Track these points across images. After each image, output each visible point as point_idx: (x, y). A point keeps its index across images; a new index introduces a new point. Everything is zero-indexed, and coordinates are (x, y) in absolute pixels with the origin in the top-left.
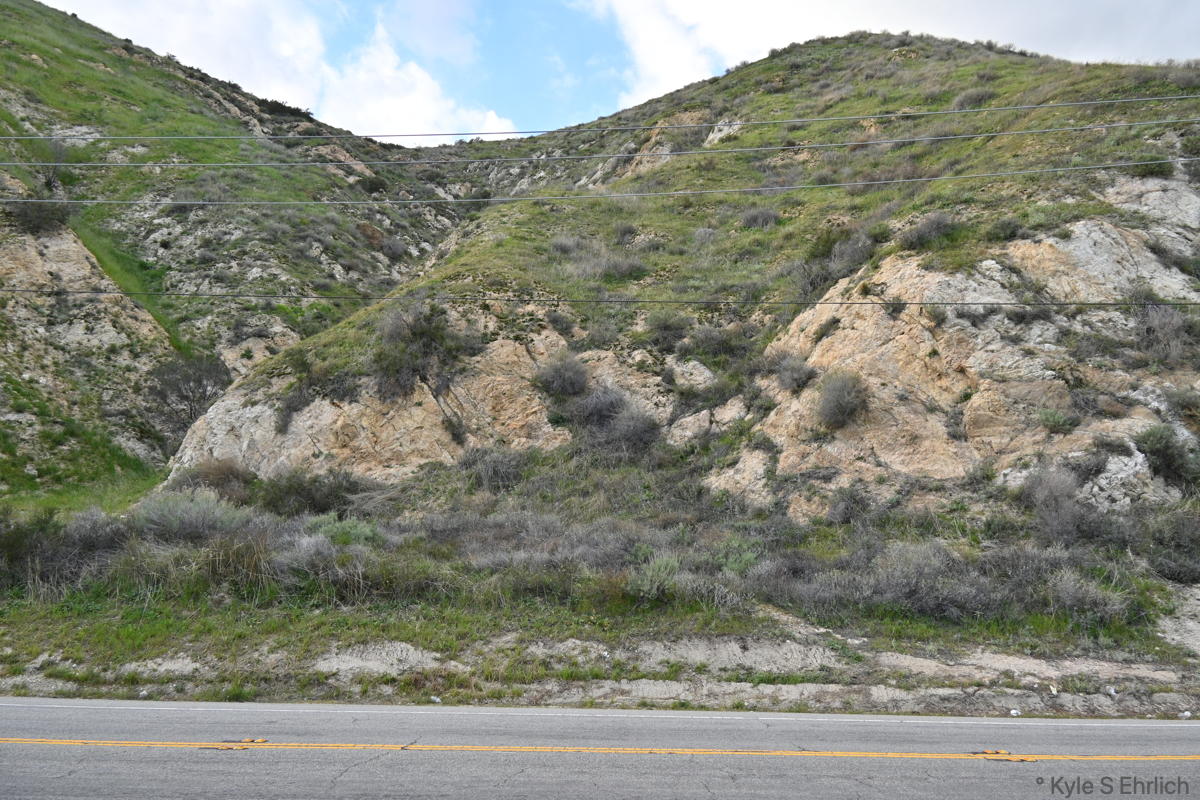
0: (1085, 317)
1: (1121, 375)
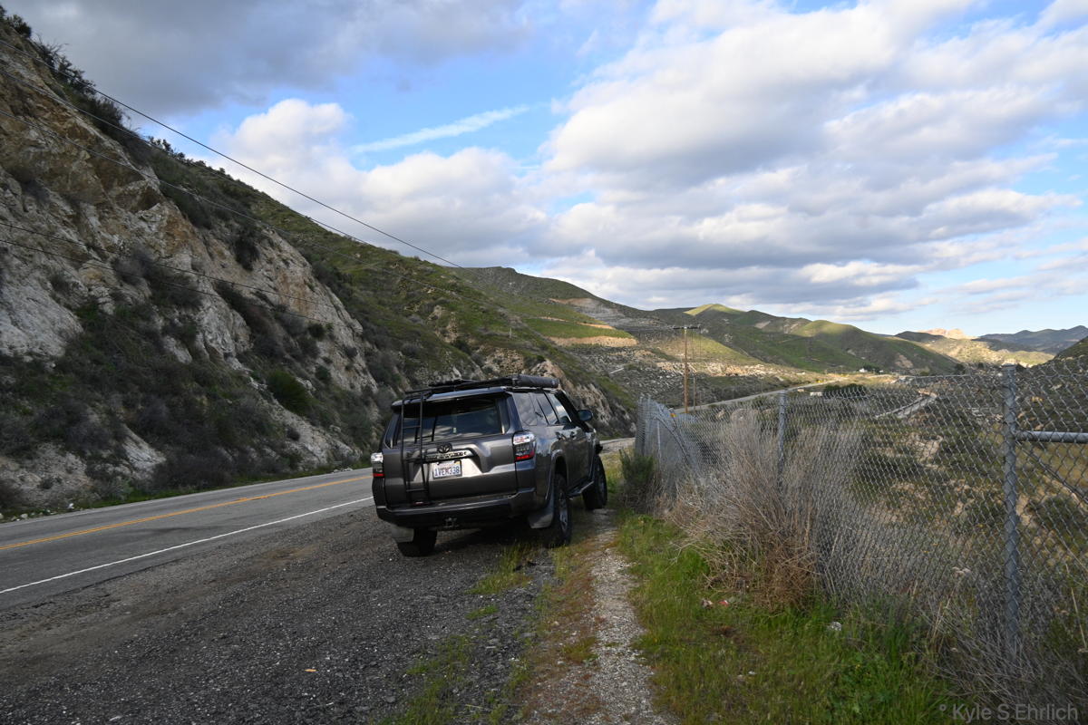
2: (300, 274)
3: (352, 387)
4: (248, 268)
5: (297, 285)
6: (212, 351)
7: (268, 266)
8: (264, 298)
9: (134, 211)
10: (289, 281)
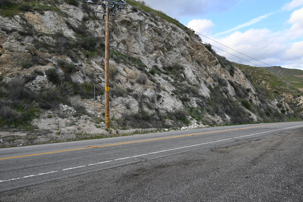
0: (42, 37)
1: (47, 54)
2: (243, 77)
3: (257, 104)
4: (233, 76)
5: (242, 79)
6: (230, 96)
7: (236, 75)
8: (236, 83)
9: (214, 66)
10: (241, 78)
